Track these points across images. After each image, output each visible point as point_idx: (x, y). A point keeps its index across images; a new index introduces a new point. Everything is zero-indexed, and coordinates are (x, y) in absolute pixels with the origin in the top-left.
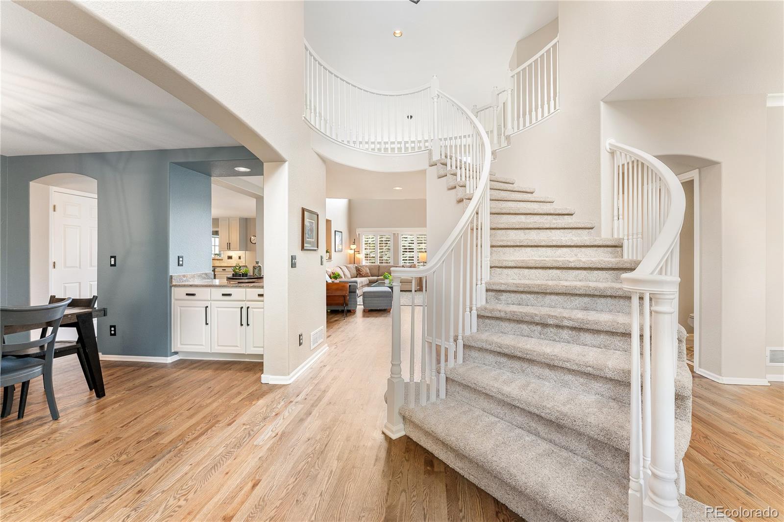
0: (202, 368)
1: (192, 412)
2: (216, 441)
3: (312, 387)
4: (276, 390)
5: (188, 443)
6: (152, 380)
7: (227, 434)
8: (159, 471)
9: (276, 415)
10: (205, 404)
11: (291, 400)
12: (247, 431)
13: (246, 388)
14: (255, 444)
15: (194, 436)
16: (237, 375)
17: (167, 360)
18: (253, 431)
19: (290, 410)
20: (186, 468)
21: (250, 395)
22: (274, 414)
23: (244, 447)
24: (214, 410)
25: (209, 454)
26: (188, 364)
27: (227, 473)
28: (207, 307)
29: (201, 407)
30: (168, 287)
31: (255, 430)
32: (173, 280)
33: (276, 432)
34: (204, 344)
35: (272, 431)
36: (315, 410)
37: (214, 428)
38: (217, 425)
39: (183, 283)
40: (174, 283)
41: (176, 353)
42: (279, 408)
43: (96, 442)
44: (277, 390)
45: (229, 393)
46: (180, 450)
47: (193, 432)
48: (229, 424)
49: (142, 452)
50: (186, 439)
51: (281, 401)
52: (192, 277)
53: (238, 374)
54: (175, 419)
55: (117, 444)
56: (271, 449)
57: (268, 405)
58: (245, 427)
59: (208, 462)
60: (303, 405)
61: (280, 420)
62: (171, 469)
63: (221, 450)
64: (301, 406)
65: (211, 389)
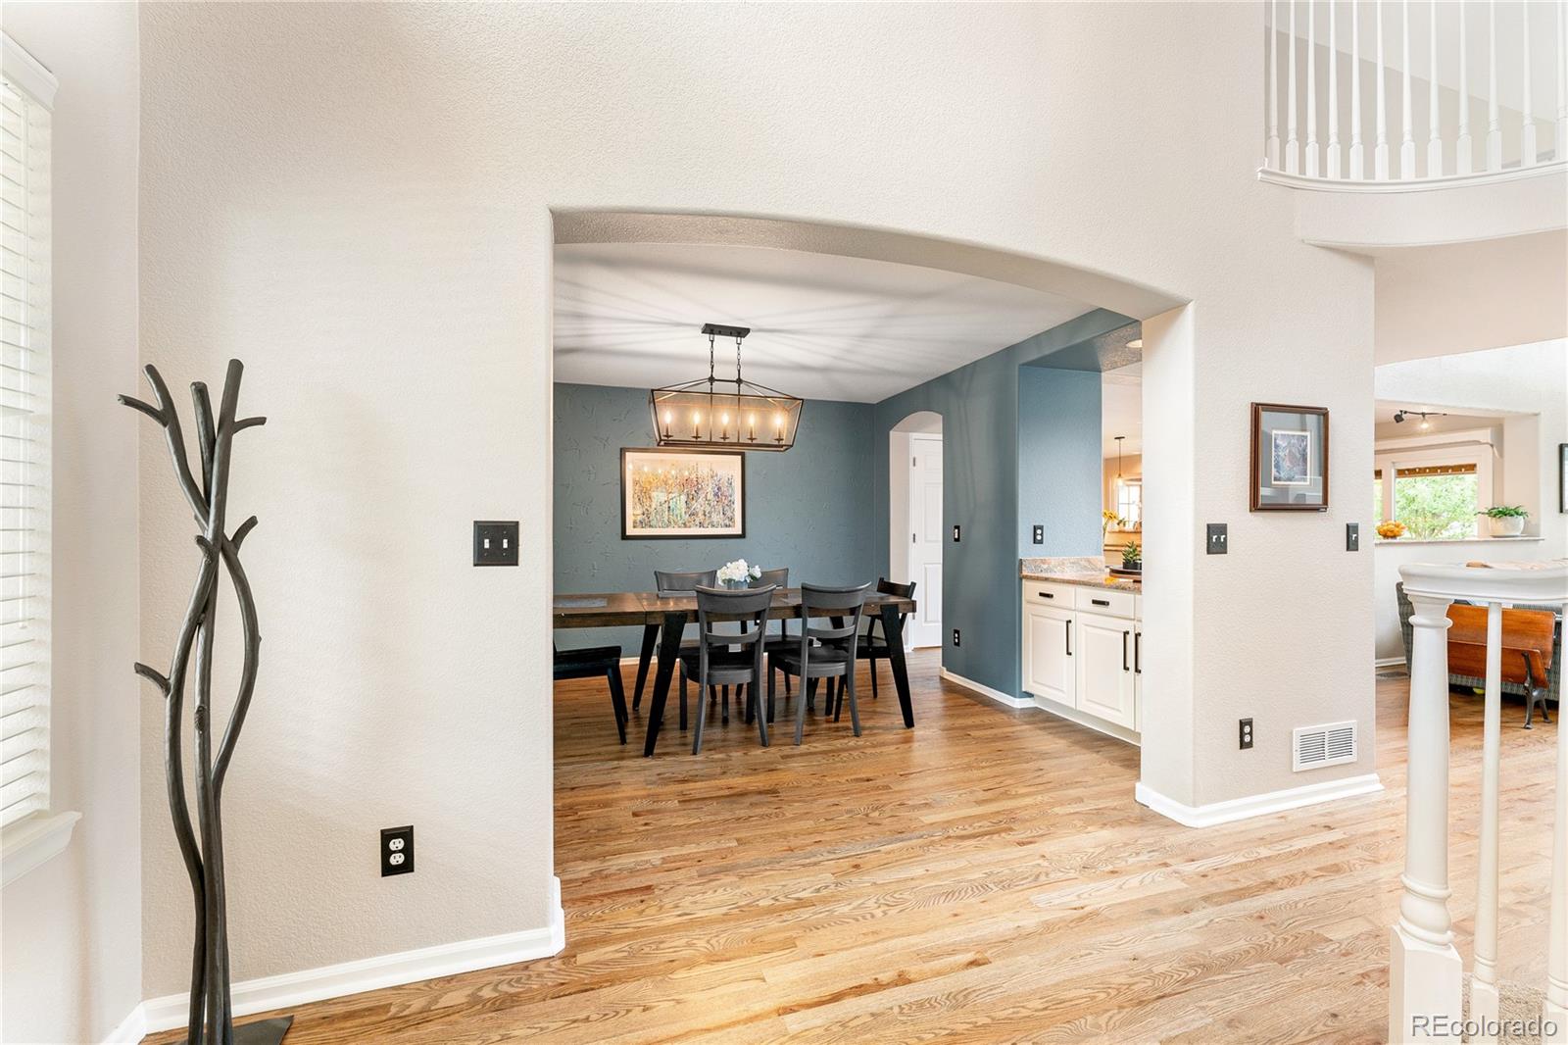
0: (1055, 734)
1: (989, 794)
2: (983, 856)
3: (1244, 860)
4: (1151, 827)
5: (949, 837)
6: (977, 727)
7: (1005, 857)
8: (891, 855)
9: (1112, 872)
10: (1014, 793)
11: (1168, 861)
12: (1036, 871)
13: (1098, 796)
14: (1032, 898)
15: (964, 833)
16: (1104, 765)
17: (1014, 702)
18: (1047, 874)
19: (1148, 880)
20: (919, 871)
21: (1094, 812)
22: (1110, 868)
23: (1011, 893)
24: (1018, 808)
25: (956, 872)
26: (1043, 719)
27: (956, 915)
28: (1069, 622)
29: (1006, 795)
30: (1017, 580)
31: (1052, 876)
32: (1024, 568)
33: (1086, 902)
34: (1065, 689)
35: (1078, 896)
36: (1205, 911)
37: (995, 837)
38: (1003, 835)
39: (1040, 575)
40: (1024, 573)
41: (1030, 695)
42: (1129, 863)
43: (868, 780)
44: (1155, 827)
45: (1065, 792)
46: (932, 843)
47: (966, 827)
48: (1021, 844)
49: (895, 819)
50: (951, 831)
51: (1145, 852)
52: (1059, 565)
53: (1107, 765)
54: (960, 795)
55: (882, 794)
56: (1048, 927)
57: (1111, 846)
58: (1040, 861)
59: (947, 882)
60: (1185, 886)
61: (1110, 886)
62: (905, 861)
63: (977, 875)
64: (1181, 885)
65: (1040, 773)
